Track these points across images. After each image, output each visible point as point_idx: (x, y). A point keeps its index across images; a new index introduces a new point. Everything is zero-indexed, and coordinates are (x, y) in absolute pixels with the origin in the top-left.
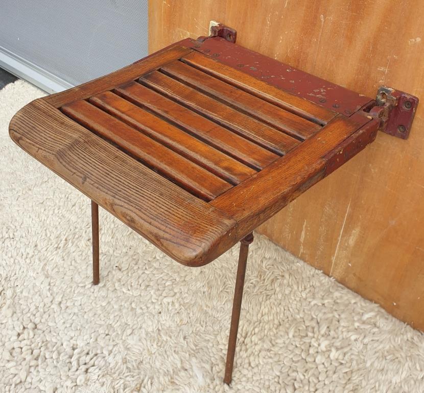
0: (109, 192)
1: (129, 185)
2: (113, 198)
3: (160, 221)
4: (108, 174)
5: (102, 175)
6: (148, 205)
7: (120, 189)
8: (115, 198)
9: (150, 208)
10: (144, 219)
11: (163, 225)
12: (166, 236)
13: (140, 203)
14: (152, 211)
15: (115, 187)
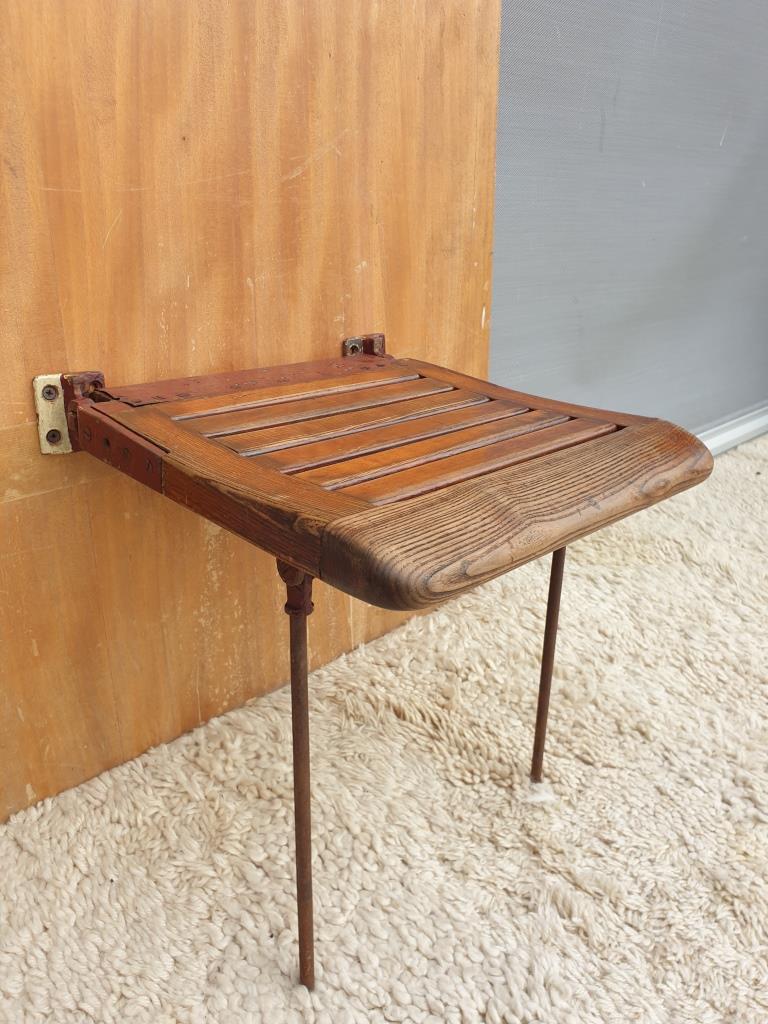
4: (588, 476)
15: (613, 476)
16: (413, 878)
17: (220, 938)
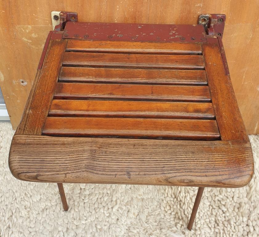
0: (157, 173)
1: (166, 159)
2: (164, 175)
3: (211, 171)
4: (143, 161)
5: (139, 164)
6: (193, 165)
7: (163, 166)
8: (164, 174)
9: (196, 166)
10: (199, 176)
11: (215, 172)
12: (225, 177)
13: (187, 167)
14: (199, 167)
15: (158, 166)
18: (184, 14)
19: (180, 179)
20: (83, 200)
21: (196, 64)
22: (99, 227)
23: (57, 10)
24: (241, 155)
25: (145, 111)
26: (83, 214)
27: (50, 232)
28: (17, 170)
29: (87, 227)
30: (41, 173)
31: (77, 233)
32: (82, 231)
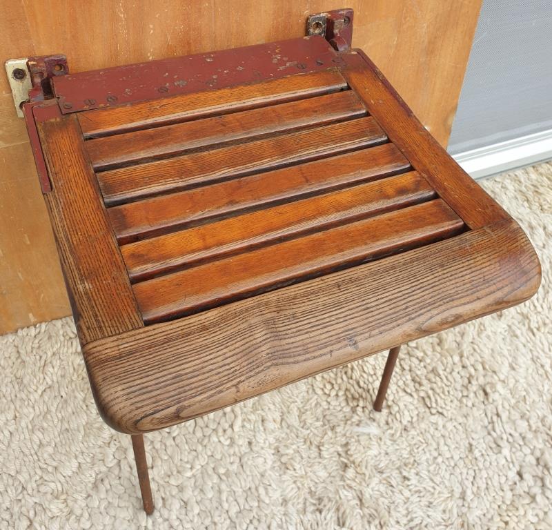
0: (399, 322)
1: (404, 292)
2: (412, 321)
3: (482, 287)
4: (368, 308)
5: (364, 317)
6: (451, 287)
7: (404, 306)
8: (413, 319)
9: (457, 287)
10: (468, 303)
11: (489, 286)
12: (506, 290)
13: (443, 295)
14: (461, 288)
15: (396, 310)
16: (248, 459)
17: (110, 460)
18: (279, 20)
19: (440, 319)
20: (169, 433)
21: (349, 107)
22: (222, 471)
23: (18, 57)
24: (515, 245)
25: (314, 217)
26: (181, 460)
27: (129, 521)
28: (128, 416)
29: (200, 481)
30: (186, 403)
31: (185, 500)
32: (193, 491)
